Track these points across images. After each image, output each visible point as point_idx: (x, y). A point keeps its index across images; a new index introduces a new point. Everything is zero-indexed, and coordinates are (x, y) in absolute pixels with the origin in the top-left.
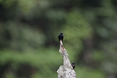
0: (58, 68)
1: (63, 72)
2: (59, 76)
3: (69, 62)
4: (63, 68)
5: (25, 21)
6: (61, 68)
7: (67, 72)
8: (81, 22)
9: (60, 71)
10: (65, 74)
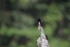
0: (38, 39)
1: (40, 41)
2: (38, 44)
3: (44, 35)
4: (41, 38)
5: (23, 11)
6: (39, 39)
7: (43, 41)
8: (56, 11)
9: (39, 40)
10: (41, 42)
